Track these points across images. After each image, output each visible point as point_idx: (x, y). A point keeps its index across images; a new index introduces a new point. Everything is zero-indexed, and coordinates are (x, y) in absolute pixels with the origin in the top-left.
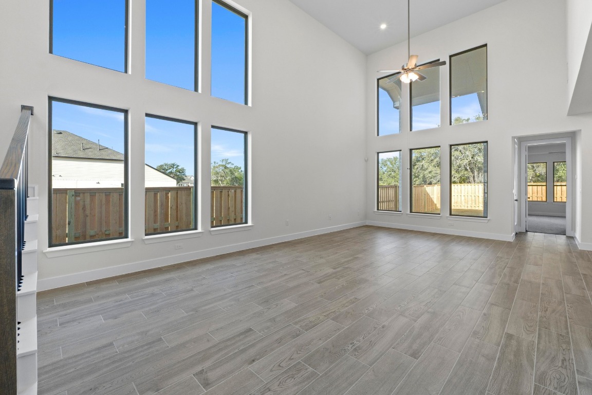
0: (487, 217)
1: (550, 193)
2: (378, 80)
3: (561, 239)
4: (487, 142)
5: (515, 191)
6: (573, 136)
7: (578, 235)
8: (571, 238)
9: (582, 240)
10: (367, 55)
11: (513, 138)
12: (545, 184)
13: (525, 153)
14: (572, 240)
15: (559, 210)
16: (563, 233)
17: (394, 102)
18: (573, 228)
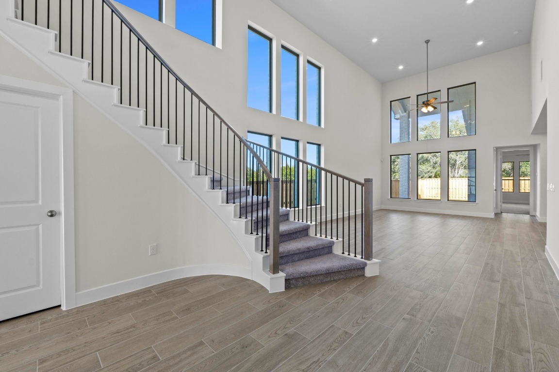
0: (475, 202)
1: (516, 185)
2: (391, 102)
3: (527, 218)
4: (475, 150)
5: (494, 184)
6: (535, 147)
7: (538, 214)
8: (534, 216)
9: (541, 215)
10: (383, 84)
11: (494, 147)
12: (512, 178)
13: (500, 157)
14: (534, 217)
15: (525, 199)
16: (528, 213)
17: (395, 115)
18: (535, 209)
